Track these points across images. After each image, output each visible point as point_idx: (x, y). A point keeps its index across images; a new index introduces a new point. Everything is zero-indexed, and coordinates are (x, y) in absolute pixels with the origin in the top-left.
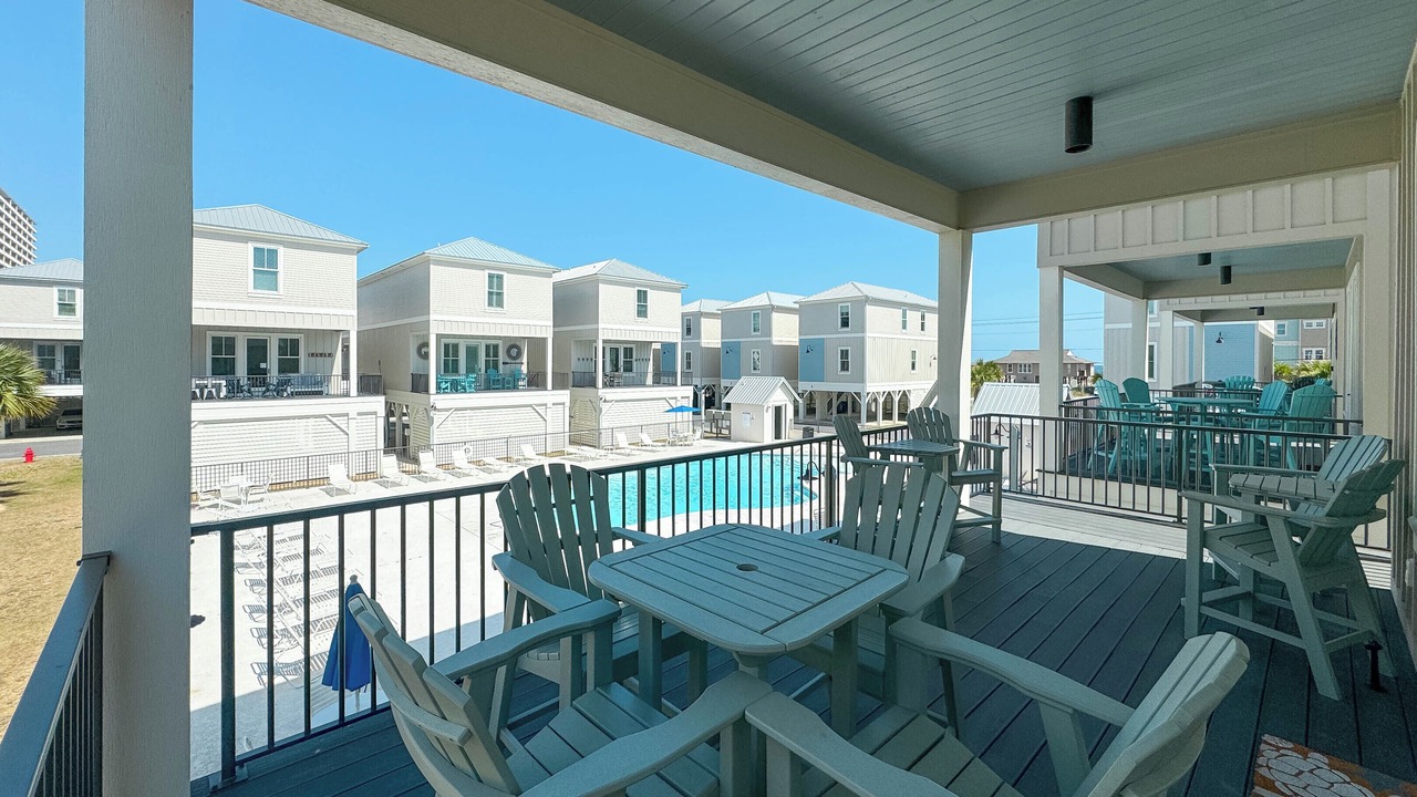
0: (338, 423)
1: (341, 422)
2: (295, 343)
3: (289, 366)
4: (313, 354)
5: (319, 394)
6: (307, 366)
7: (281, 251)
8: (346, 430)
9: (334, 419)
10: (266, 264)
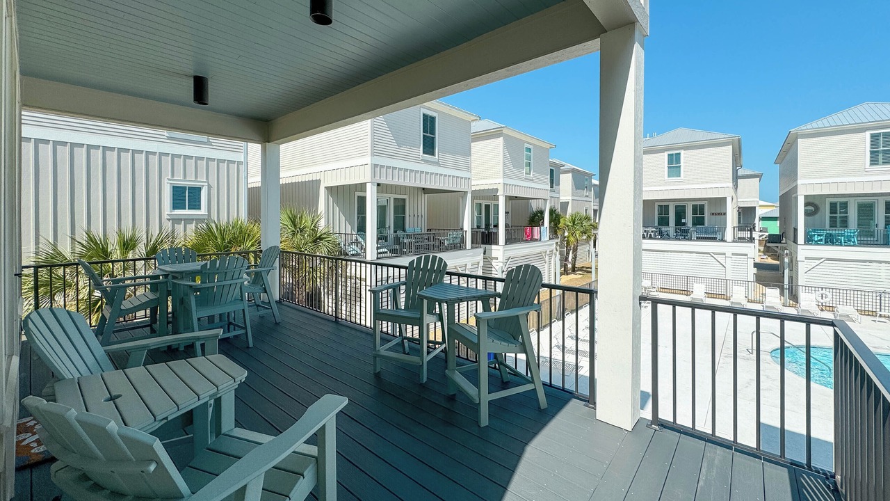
0: (718, 259)
1: (719, 258)
2: (702, 208)
3: (699, 221)
4: (713, 214)
5: (714, 239)
6: (709, 221)
7: (683, 153)
8: (724, 264)
9: (715, 256)
10: (674, 161)
